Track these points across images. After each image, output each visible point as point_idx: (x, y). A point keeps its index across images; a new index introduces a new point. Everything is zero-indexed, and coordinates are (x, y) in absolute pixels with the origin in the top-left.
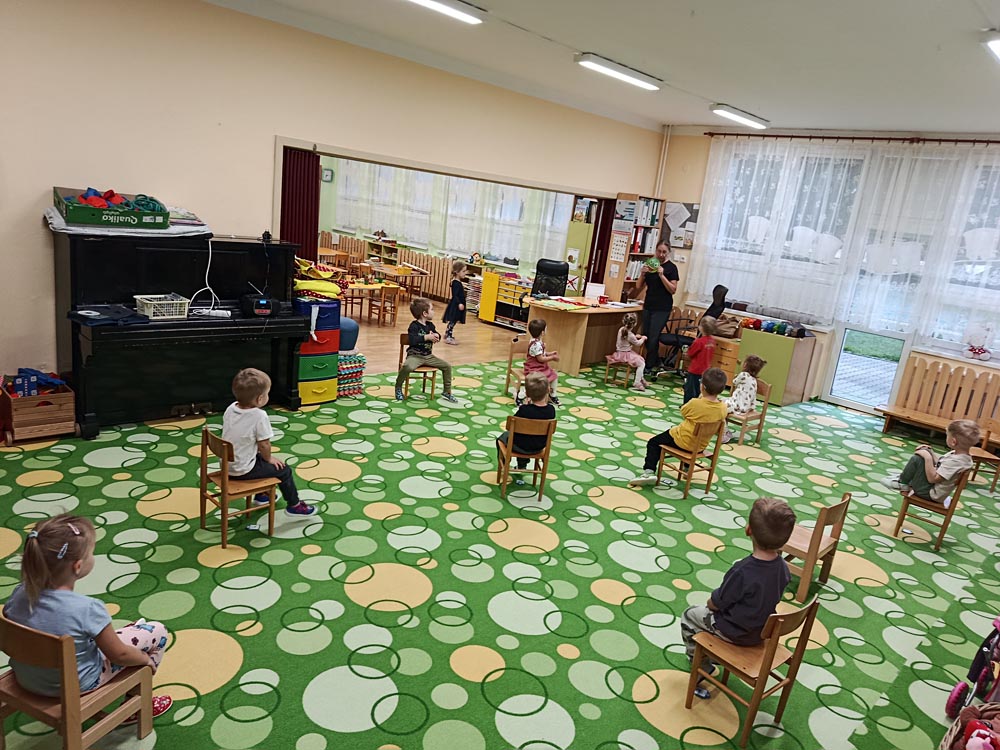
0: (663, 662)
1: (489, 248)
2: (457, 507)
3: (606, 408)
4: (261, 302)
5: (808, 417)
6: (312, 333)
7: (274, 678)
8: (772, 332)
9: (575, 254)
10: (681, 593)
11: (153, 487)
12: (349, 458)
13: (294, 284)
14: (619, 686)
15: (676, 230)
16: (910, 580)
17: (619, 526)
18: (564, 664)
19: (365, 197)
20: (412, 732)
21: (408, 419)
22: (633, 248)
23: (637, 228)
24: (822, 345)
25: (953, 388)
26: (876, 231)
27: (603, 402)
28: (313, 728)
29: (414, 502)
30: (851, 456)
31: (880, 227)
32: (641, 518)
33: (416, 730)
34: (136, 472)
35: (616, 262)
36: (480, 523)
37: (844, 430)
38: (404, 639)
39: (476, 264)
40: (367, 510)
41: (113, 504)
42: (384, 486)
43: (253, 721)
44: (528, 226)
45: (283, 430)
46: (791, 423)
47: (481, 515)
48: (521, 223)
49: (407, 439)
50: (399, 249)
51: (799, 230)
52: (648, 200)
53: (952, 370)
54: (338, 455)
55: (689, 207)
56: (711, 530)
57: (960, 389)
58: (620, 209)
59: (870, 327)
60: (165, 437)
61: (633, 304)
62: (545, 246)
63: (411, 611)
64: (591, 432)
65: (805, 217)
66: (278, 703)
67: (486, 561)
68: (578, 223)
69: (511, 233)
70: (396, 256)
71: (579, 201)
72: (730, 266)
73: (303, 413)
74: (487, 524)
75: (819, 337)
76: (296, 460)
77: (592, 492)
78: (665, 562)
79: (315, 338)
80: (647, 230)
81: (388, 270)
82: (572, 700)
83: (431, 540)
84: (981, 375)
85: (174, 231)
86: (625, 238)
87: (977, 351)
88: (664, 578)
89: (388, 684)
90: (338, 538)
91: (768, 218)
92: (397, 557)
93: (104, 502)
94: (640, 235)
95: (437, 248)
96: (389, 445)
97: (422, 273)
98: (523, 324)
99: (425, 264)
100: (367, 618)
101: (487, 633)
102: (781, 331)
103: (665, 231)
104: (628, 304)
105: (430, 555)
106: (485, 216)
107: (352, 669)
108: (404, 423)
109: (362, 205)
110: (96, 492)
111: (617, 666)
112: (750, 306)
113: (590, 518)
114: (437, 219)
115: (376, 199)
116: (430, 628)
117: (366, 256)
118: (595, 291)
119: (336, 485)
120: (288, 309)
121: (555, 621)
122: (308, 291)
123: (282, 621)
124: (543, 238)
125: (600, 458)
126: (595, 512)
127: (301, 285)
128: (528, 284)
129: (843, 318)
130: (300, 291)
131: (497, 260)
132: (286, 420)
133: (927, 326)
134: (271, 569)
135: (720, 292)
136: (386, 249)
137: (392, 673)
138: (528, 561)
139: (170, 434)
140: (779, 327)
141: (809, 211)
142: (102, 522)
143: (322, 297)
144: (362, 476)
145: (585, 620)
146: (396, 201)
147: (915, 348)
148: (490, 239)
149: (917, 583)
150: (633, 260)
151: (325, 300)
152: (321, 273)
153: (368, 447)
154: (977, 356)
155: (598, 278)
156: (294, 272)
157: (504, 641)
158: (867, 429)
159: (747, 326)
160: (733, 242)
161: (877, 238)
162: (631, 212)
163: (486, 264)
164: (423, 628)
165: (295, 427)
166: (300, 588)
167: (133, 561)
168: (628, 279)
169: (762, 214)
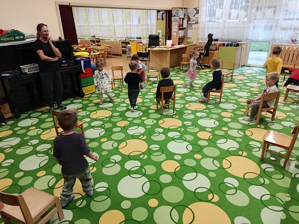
0: (229, 154)
1: (131, 35)
2: (146, 118)
3: (181, 80)
4: (63, 62)
5: (243, 71)
6: (83, 70)
7: (106, 185)
8: (228, 46)
9: (160, 32)
10: (226, 132)
11: (44, 130)
12: (106, 109)
13: (73, 54)
14: (218, 164)
15: (192, 18)
16: (293, 115)
17: (199, 114)
18: (198, 161)
19: (86, 25)
20: (158, 193)
21: (120, 94)
22: (180, 26)
23: (180, 18)
24: (244, 48)
25: (287, 55)
26: (259, 7)
27: (180, 78)
28: (125, 199)
29: (132, 119)
30: (260, 81)
31: (260, 6)
32: (205, 111)
33: (159, 192)
34: (37, 126)
35: (175, 32)
36: (155, 122)
37: (255, 73)
38: (144, 163)
39: (127, 41)
40: (118, 124)
41: (33, 138)
42: (120, 116)
43: (104, 200)
44: (143, 25)
45: (81, 104)
46: (239, 74)
47: (155, 119)
48: (140, 25)
49: (123, 100)
50: (101, 41)
51: (233, 11)
52: (182, 8)
53: (287, 49)
54: (102, 109)
55: (195, 9)
56: (227, 110)
57: (289, 54)
58: (174, 13)
59: (259, 39)
60: (43, 113)
61: (182, 45)
62: (149, 31)
63: (143, 153)
64: (179, 87)
65: (235, 6)
66: (110, 193)
67: (161, 133)
68: (159, 21)
69: (137, 28)
70: (100, 43)
71: (159, 13)
72: (211, 27)
73: (86, 98)
74: (158, 122)
75: (243, 45)
76: (89, 112)
77: (187, 106)
78: (217, 123)
79: (84, 72)
80: (183, 19)
81: (99, 48)
82: (205, 172)
83: (142, 130)
84: (296, 49)
85: (28, 41)
86: (177, 23)
87: (294, 41)
88: (219, 128)
89: (144, 179)
90: (111, 134)
91: (222, 9)
92: (133, 137)
93: (29, 137)
94: (181, 21)
95: (113, 38)
96: (118, 103)
97: (110, 47)
98: (147, 58)
99: (111, 44)
100: (130, 158)
101: (170, 156)
102: (231, 45)
103: (189, 19)
104: (181, 45)
105: (143, 134)
106: (127, 24)
107: (131, 176)
108: (120, 95)
109: (86, 28)
110: (25, 135)
111: (215, 158)
112: (219, 39)
113: (189, 114)
114: (111, 28)
115: (90, 25)
116: (151, 158)
117: (90, 45)
118: (169, 43)
119: (105, 118)
120: (73, 63)
121: (190, 148)
122: (78, 56)
123: (102, 165)
124: (148, 28)
125: (185, 95)
126: (190, 112)
127: (76, 54)
128: (146, 44)
129: (249, 38)
130: (76, 56)
131: (134, 38)
132: (81, 101)
133: (277, 36)
134: (93, 149)
135: (210, 36)
136: (97, 41)
137: (144, 175)
138: (174, 131)
139: (44, 111)
140: (230, 44)
141: (235, 4)
142: (31, 144)
143: (83, 57)
144: (112, 114)
145: (199, 145)
146: (97, 25)
147: (273, 44)
148: (131, 32)
149: (295, 115)
150: (180, 30)
151: (84, 58)
152: (82, 49)
153: (111, 105)
154: (294, 43)
155: (170, 38)
156: (72, 50)
157: (176, 157)
158: (262, 72)
159: (220, 46)
160: (211, 19)
161: (259, 9)
162: (177, 13)
163: (131, 40)
164: (149, 158)
165: (85, 102)
166: (105, 153)
167: (46, 155)
168: (179, 37)
169: (220, 8)
